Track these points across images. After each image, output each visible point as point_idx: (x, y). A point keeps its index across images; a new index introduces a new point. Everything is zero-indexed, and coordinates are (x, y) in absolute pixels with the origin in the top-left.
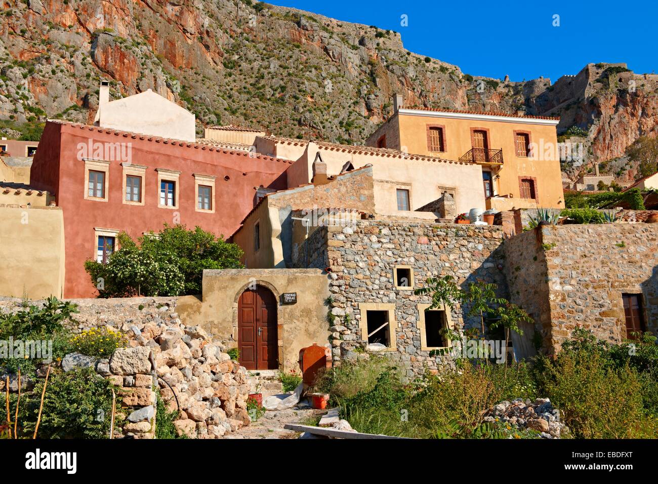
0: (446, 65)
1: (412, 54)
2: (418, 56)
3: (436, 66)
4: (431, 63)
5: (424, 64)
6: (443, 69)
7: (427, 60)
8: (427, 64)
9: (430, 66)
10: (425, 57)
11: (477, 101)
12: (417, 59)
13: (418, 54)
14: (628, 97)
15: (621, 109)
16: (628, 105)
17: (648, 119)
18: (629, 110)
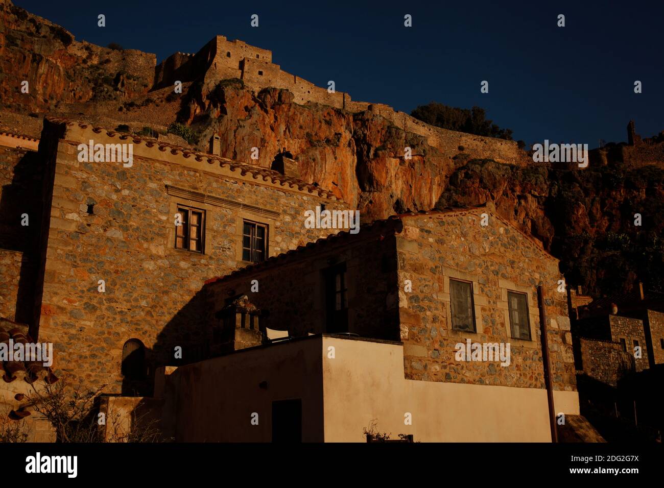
14: (269, 100)
15: (255, 117)
16: (267, 112)
17: (291, 142)
18: (267, 120)
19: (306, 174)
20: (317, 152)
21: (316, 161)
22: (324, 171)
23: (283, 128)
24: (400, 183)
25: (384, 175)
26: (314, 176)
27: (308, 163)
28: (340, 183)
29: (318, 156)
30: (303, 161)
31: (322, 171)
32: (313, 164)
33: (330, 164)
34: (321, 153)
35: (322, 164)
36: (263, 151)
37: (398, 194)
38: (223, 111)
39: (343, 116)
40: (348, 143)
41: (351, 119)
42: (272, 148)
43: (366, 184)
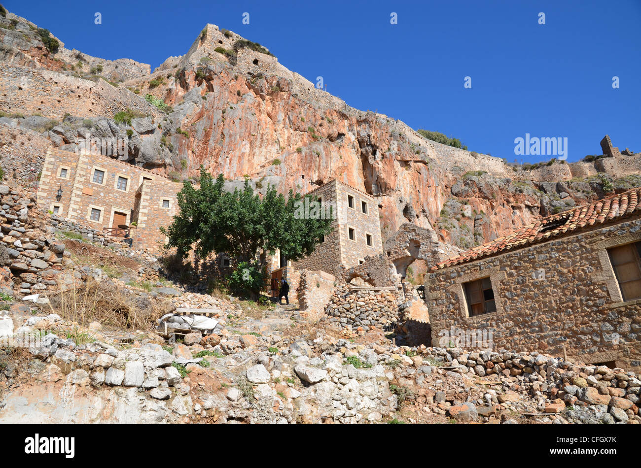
14: (265, 85)
15: (249, 100)
16: (262, 97)
18: (263, 107)
20: (321, 147)
21: (321, 156)
24: (408, 187)
25: (392, 178)
29: (322, 151)
31: (327, 168)
32: (317, 159)
34: (325, 148)
35: (328, 160)
36: (259, 139)
37: (407, 199)
38: (210, 88)
39: (347, 118)
40: (351, 145)
41: (354, 120)
42: (269, 137)
43: (373, 187)
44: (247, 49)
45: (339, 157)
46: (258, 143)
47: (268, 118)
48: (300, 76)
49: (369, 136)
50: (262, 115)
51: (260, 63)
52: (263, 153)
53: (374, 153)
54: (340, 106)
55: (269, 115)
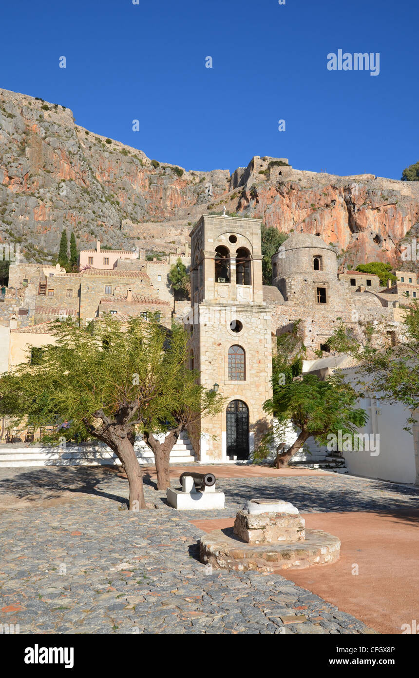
0: (127, 148)
1: (91, 133)
2: (97, 136)
3: (117, 148)
4: (112, 144)
5: (104, 145)
6: (125, 152)
7: (109, 142)
8: (108, 145)
9: (111, 147)
10: (106, 138)
11: (159, 185)
12: (96, 139)
13: (98, 134)
14: (285, 189)
15: (277, 200)
16: (284, 197)
17: (300, 211)
18: (284, 202)
19: (310, 229)
20: (318, 215)
21: (317, 220)
22: (323, 225)
23: (294, 204)
24: (377, 224)
25: (365, 221)
26: (316, 229)
27: (311, 222)
28: (336, 230)
29: (318, 217)
30: (308, 222)
31: (322, 225)
32: (315, 223)
33: (327, 220)
34: (321, 215)
35: (322, 221)
36: (283, 220)
37: (376, 231)
38: (257, 202)
39: (337, 189)
40: (341, 205)
41: (342, 189)
42: (288, 217)
43: (354, 228)
44: (276, 167)
45: (330, 216)
46: (283, 222)
47: (287, 208)
48: (307, 172)
49: (350, 198)
50: (284, 207)
51: (282, 174)
52: (286, 226)
53: (354, 207)
54: (335, 180)
55: (288, 206)
